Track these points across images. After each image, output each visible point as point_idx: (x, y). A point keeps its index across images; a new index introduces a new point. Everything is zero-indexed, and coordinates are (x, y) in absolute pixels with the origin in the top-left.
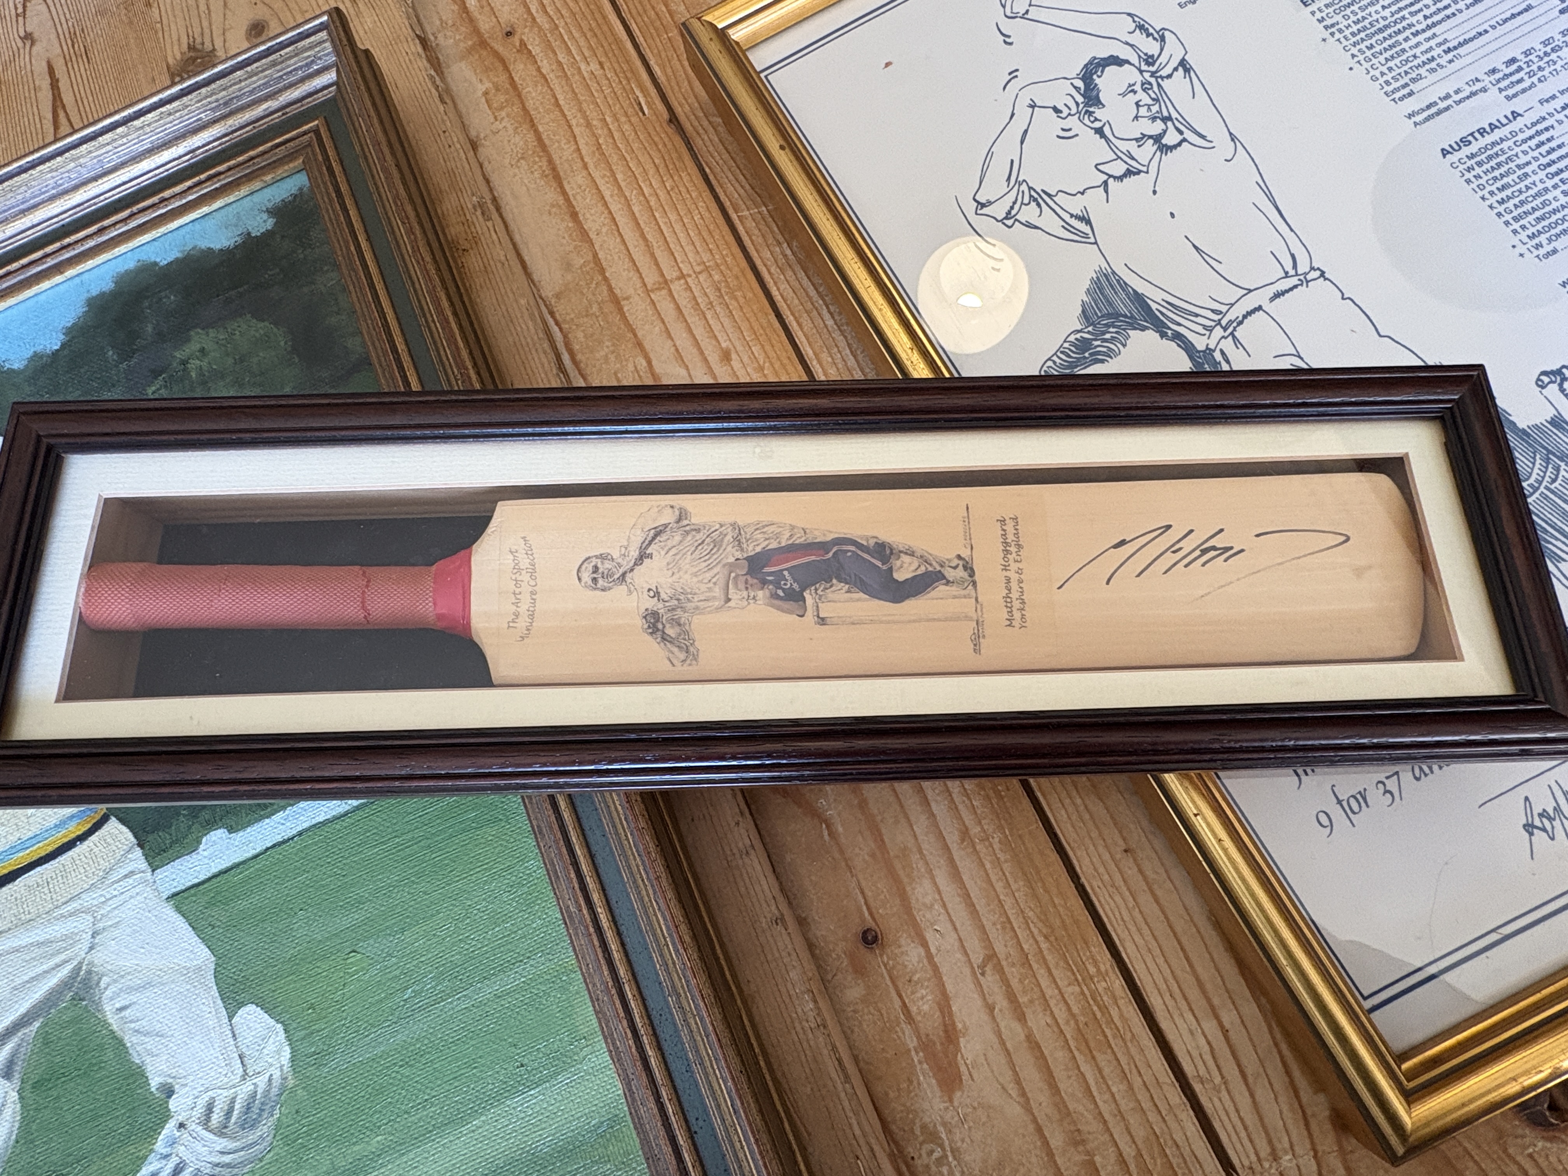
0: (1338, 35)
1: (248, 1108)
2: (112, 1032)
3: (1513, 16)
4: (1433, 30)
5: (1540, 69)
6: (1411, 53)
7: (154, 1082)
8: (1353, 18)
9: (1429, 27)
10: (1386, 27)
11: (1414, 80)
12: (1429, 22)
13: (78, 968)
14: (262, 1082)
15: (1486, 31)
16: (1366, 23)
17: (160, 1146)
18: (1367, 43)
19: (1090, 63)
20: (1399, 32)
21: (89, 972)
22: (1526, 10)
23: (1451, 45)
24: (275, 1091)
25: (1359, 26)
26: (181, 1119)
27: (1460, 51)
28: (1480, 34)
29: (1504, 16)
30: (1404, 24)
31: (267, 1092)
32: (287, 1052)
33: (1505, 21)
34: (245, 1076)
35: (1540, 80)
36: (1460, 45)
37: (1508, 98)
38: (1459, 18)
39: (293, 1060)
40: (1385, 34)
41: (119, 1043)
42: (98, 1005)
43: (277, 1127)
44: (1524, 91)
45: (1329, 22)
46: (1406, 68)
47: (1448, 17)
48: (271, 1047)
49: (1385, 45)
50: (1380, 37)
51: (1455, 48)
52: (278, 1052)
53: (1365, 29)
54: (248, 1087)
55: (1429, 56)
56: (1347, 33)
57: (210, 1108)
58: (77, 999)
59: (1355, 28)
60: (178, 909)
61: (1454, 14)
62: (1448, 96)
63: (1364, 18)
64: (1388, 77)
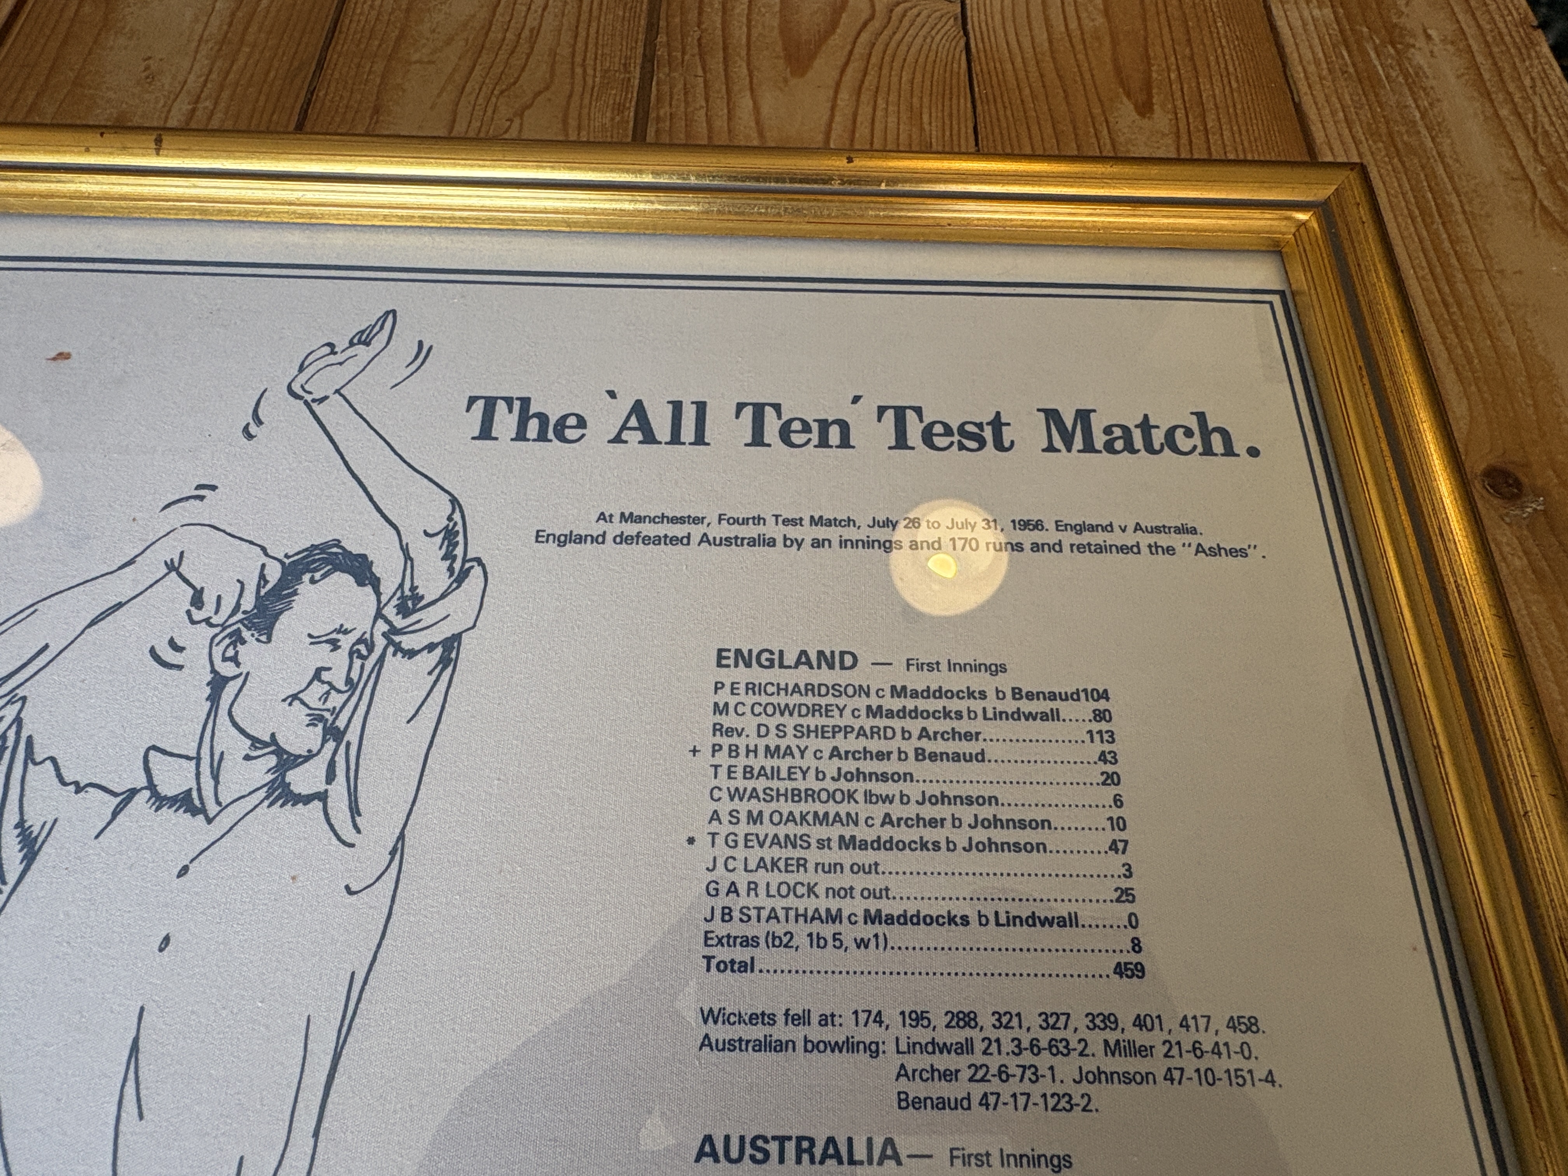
0: (723, 758)
3: (1033, 920)
4: (881, 856)
5: (1003, 1074)
6: (809, 877)
8: (772, 741)
9: (878, 844)
10: (811, 795)
11: (773, 940)
12: (887, 832)
15: (965, 920)
16: (784, 764)
18: (755, 806)
19: (323, 548)
20: (822, 819)
22: (1062, 922)
23: (889, 907)
25: (769, 763)
27: (895, 933)
28: (952, 920)
29: (1016, 909)
30: (843, 809)
33: (1013, 920)
35: (984, 1102)
36: (904, 919)
37: (904, 1102)
38: (940, 860)
40: (798, 809)
44: (941, 1104)
45: (728, 721)
46: (779, 904)
47: (924, 846)
49: (782, 831)
50: (785, 807)
51: (890, 920)
53: (776, 773)
55: (834, 904)
56: (742, 761)
59: (758, 762)
61: (936, 846)
62: (801, 1019)
63: (789, 752)
64: (737, 903)
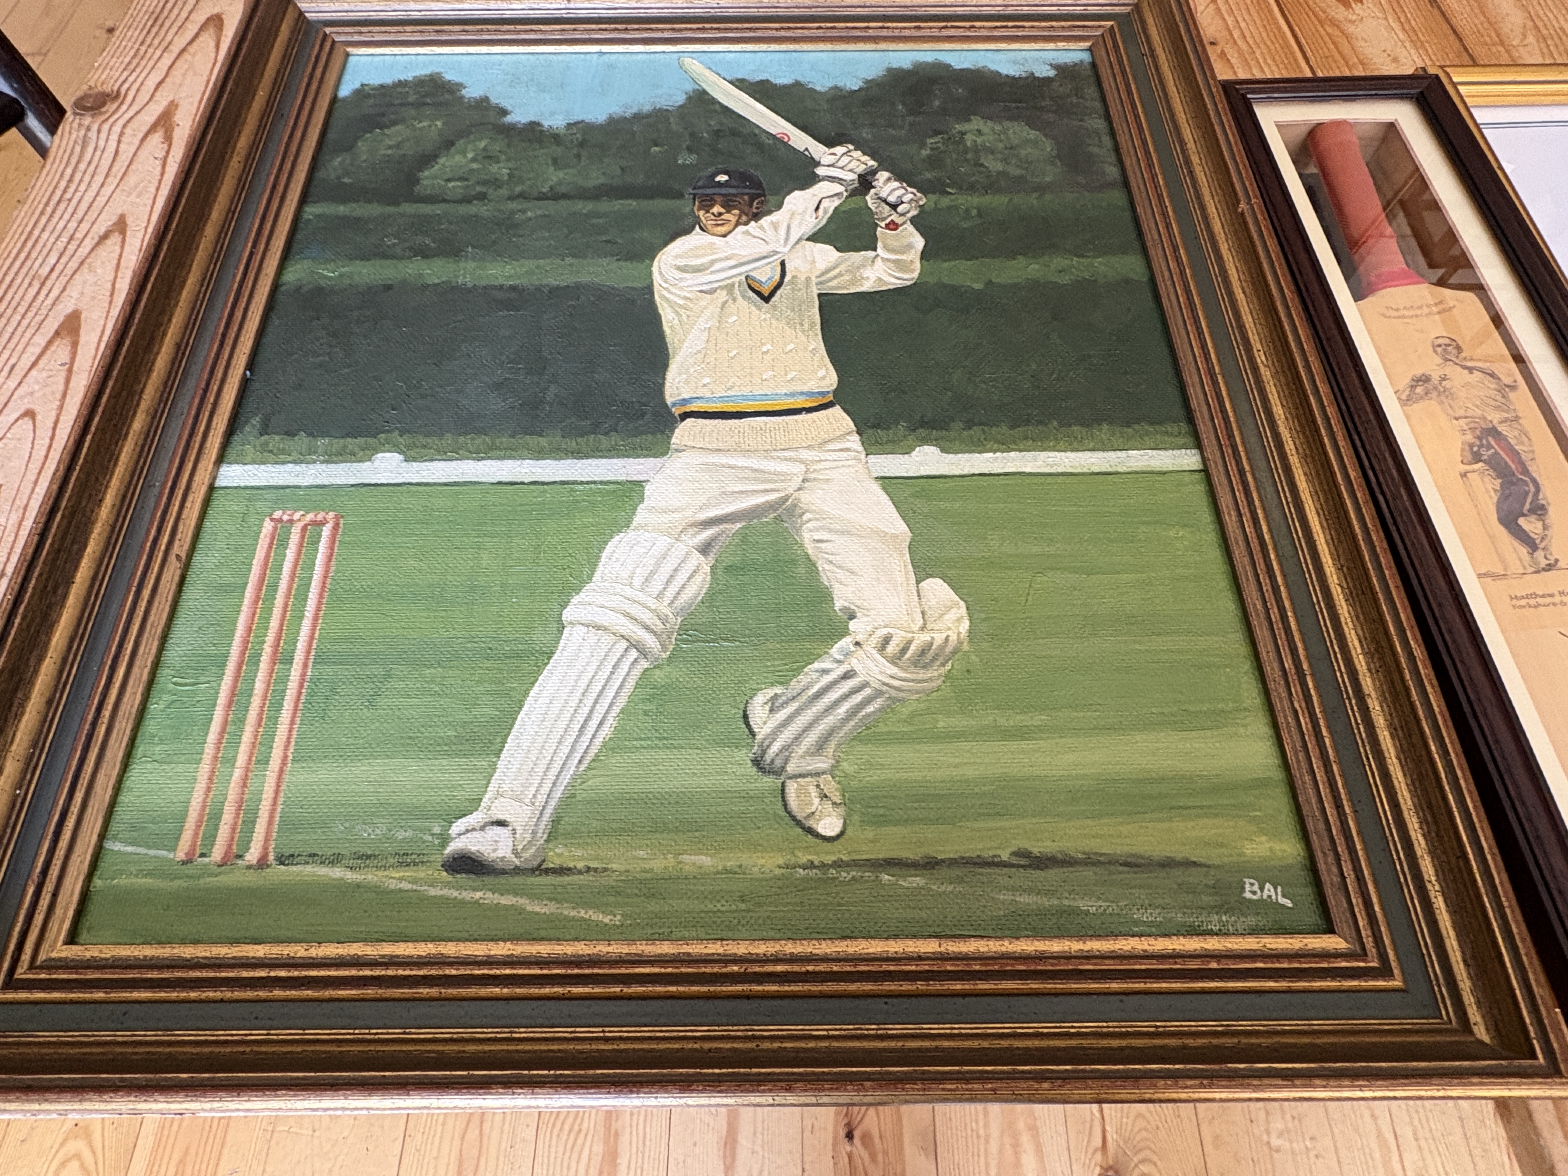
1: (923, 652)
2: (807, 554)
7: (838, 605)
13: (786, 499)
14: (939, 638)
17: (835, 651)
21: (795, 506)
24: (949, 648)
26: (860, 638)
31: (942, 647)
32: (965, 625)
34: (923, 629)
39: (970, 632)
41: (811, 565)
42: (798, 531)
43: (948, 676)
48: (952, 615)
52: (959, 620)
54: (926, 637)
57: (886, 641)
58: (779, 519)
60: (884, 489)
